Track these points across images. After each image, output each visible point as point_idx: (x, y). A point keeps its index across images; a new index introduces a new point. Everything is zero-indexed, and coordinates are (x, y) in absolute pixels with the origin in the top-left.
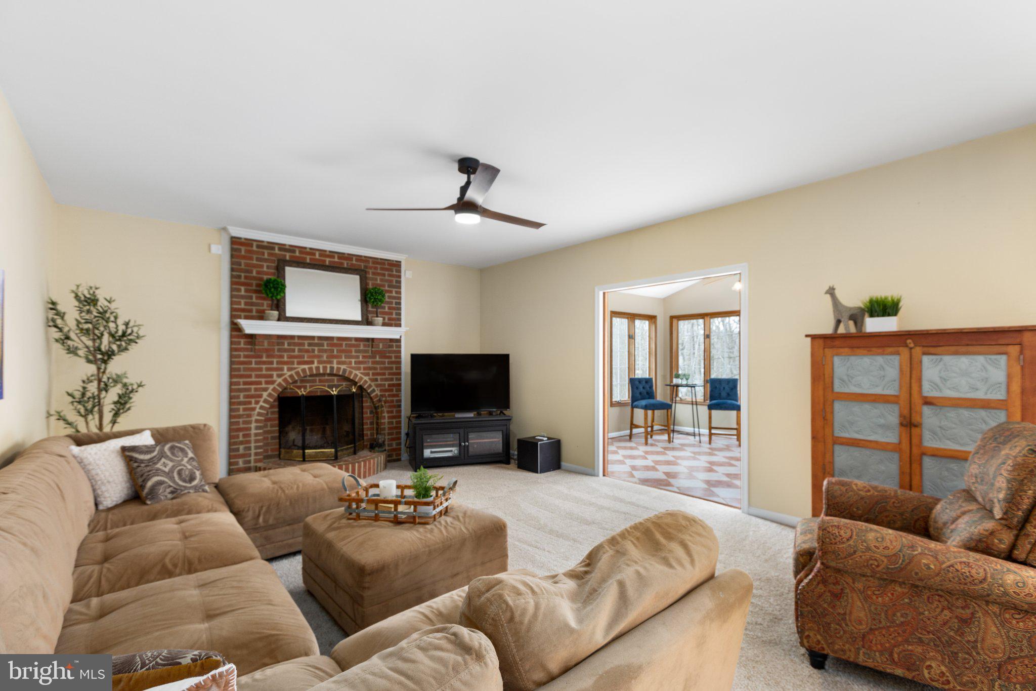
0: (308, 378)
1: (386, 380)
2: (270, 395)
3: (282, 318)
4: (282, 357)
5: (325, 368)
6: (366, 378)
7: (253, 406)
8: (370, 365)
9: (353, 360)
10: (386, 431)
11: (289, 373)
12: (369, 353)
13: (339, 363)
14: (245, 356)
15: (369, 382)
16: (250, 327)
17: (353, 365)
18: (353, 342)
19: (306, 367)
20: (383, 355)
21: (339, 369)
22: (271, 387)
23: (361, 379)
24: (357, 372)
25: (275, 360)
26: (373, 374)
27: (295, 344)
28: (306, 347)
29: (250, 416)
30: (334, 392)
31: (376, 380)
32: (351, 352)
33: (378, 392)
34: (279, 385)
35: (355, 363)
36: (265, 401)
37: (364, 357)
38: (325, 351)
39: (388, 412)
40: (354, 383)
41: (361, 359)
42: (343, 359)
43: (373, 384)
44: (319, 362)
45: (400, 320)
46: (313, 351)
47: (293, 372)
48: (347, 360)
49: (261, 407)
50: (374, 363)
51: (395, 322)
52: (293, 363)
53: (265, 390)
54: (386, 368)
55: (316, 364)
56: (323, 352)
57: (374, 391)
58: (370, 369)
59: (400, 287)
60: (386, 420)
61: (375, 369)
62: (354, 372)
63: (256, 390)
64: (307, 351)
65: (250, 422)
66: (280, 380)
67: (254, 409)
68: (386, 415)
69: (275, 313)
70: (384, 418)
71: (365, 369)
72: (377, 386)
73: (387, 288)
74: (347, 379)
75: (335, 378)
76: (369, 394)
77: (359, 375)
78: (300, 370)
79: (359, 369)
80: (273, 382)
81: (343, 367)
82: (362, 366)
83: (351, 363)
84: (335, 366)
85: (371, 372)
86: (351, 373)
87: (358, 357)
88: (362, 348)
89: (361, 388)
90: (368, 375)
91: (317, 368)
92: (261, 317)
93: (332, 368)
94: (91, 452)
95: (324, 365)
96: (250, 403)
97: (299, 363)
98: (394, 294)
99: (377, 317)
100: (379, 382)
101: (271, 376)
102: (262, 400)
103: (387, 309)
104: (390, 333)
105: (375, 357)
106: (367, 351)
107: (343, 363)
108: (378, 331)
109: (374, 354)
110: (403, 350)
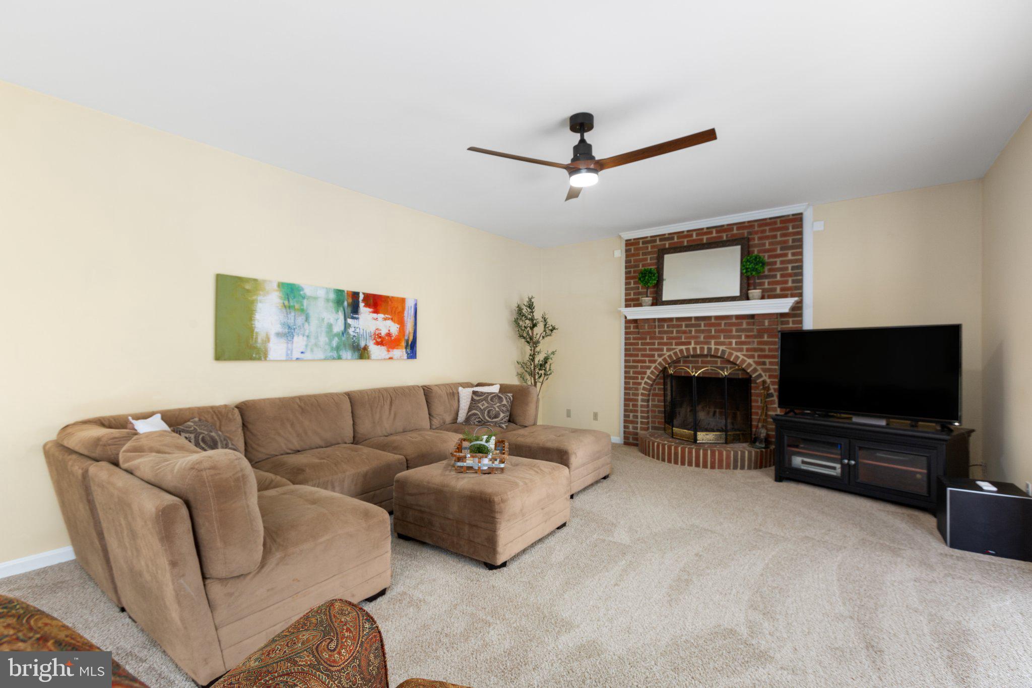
0: (690, 359)
2: (652, 373)
3: (657, 301)
4: (662, 338)
5: (702, 349)
6: (750, 361)
7: (640, 381)
8: (755, 346)
9: (734, 341)
11: (668, 354)
12: (753, 332)
13: (716, 344)
14: (634, 339)
15: (754, 366)
16: (636, 313)
17: (734, 345)
18: (734, 320)
19: (683, 347)
21: (717, 350)
22: (653, 365)
23: (743, 361)
24: (739, 354)
25: (656, 342)
26: (759, 356)
27: (674, 326)
28: (684, 328)
29: (637, 389)
30: (725, 375)
31: (764, 363)
32: (731, 331)
33: (764, 378)
34: (660, 364)
35: (736, 343)
36: (649, 378)
37: (747, 337)
38: (703, 331)
40: (735, 365)
41: (743, 339)
42: (722, 339)
43: (759, 368)
44: (696, 343)
45: (800, 287)
46: (690, 331)
47: (671, 353)
48: (727, 340)
49: (646, 383)
50: (760, 343)
51: (797, 290)
52: (671, 344)
53: (649, 367)
55: (693, 345)
56: (699, 333)
57: (760, 376)
58: (755, 350)
59: (801, 246)
61: (762, 350)
62: (735, 353)
63: (642, 367)
64: (685, 332)
65: (637, 395)
66: (660, 360)
67: (640, 384)
71: (748, 350)
72: (765, 370)
75: (719, 360)
76: (755, 380)
77: (741, 357)
78: (677, 350)
79: (741, 350)
80: (654, 361)
81: (721, 348)
82: (745, 347)
83: (730, 343)
84: (713, 347)
85: (756, 354)
86: (730, 354)
87: (740, 337)
88: (744, 326)
89: (743, 372)
90: (752, 357)
91: (695, 349)
93: (709, 349)
95: (701, 346)
96: (637, 378)
97: (677, 344)
99: (754, 289)
100: (768, 366)
101: (653, 356)
102: (646, 376)
103: (778, 278)
104: (783, 305)
105: (762, 337)
106: (752, 330)
107: (722, 344)
108: (757, 306)
109: (760, 333)
110: (809, 324)
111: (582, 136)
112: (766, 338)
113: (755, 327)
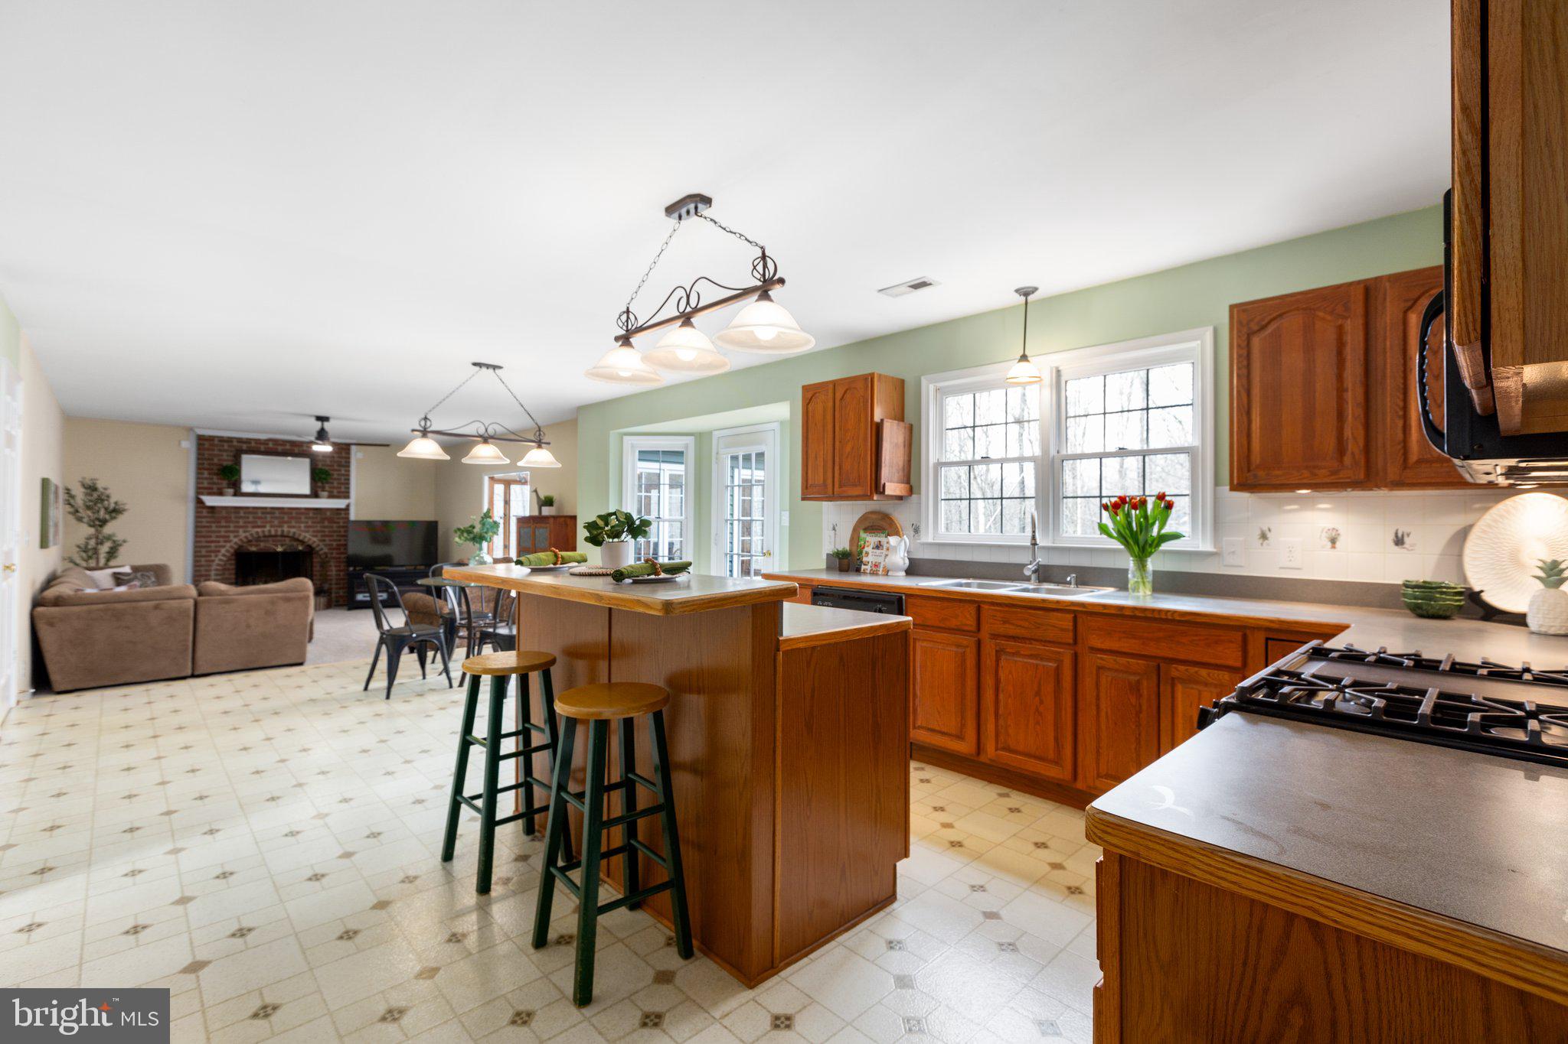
0: (262, 539)
1: (335, 540)
2: (227, 551)
3: (238, 493)
4: (238, 522)
5: (276, 531)
6: (315, 539)
7: (213, 558)
8: (319, 529)
9: (302, 525)
10: (334, 582)
11: (244, 535)
12: (318, 519)
13: (289, 527)
14: (208, 522)
15: (318, 542)
16: (210, 501)
17: (303, 528)
18: (302, 511)
19: (259, 530)
20: (331, 520)
21: (289, 532)
22: (228, 545)
23: (310, 539)
24: (307, 535)
25: (232, 525)
26: (322, 536)
27: (250, 513)
28: (260, 515)
29: (210, 566)
30: (280, 549)
31: (324, 541)
32: (300, 518)
33: (326, 550)
34: (236, 543)
35: (305, 527)
36: (224, 555)
37: (313, 522)
38: (276, 518)
39: (336, 566)
40: (302, 542)
41: (310, 523)
42: (294, 524)
43: (321, 544)
44: (271, 526)
45: (348, 492)
46: (266, 518)
47: (247, 534)
48: (297, 525)
49: (220, 560)
50: (322, 527)
51: (346, 495)
52: (247, 527)
53: (224, 547)
54: (334, 532)
55: (268, 528)
56: (274, 519)
57: (322, 548)
58: (318, 531)
59: (349, 466)
60: (334, 573)
61: (324, 532)
62: (304, 534)
63: (216, 547)
64: (260, 518)
65: (210, 570)
66: (236, 540)
67: (213, 561)
68: (334, 569)
69: (231, 491)
70: (332, 571)
71: (314, 531)
72: (326, 545)
73: (336, 467)
74: (297, 540)
75: (287, 539)
76: (318, 551)
77: (309, 537)
78: (253, 532)
79: (308, 532)
80: (230, 541)
81: (293, 530)
82: (311, 529)
83: (300, 527)
84: (286, 529)
85: (319, 534)
86: (300, 535)
87: (307, 523)
88: (311, 515)
89: (310, 546)
90: (316, 536)
91: (270, 531)
92: (221, 493)
93: (283, 531)
94: (97, 574)
95: (276, 528)
96: (211, 556)
97: (254, 527)
98: (343, 472)
99: (323, 491)
100: (328, 542)
101: (228, 537)
102: (221, 554)
103: (335, 485)
104: (338, 504)
105: (323, 523)
106: (316, 518)
107: (294, 527)
108: (324, 503)
109: (323, 520)
110: (353, 517)
111: (323, 424)
112: (326, 523)
113: (319, 516)
